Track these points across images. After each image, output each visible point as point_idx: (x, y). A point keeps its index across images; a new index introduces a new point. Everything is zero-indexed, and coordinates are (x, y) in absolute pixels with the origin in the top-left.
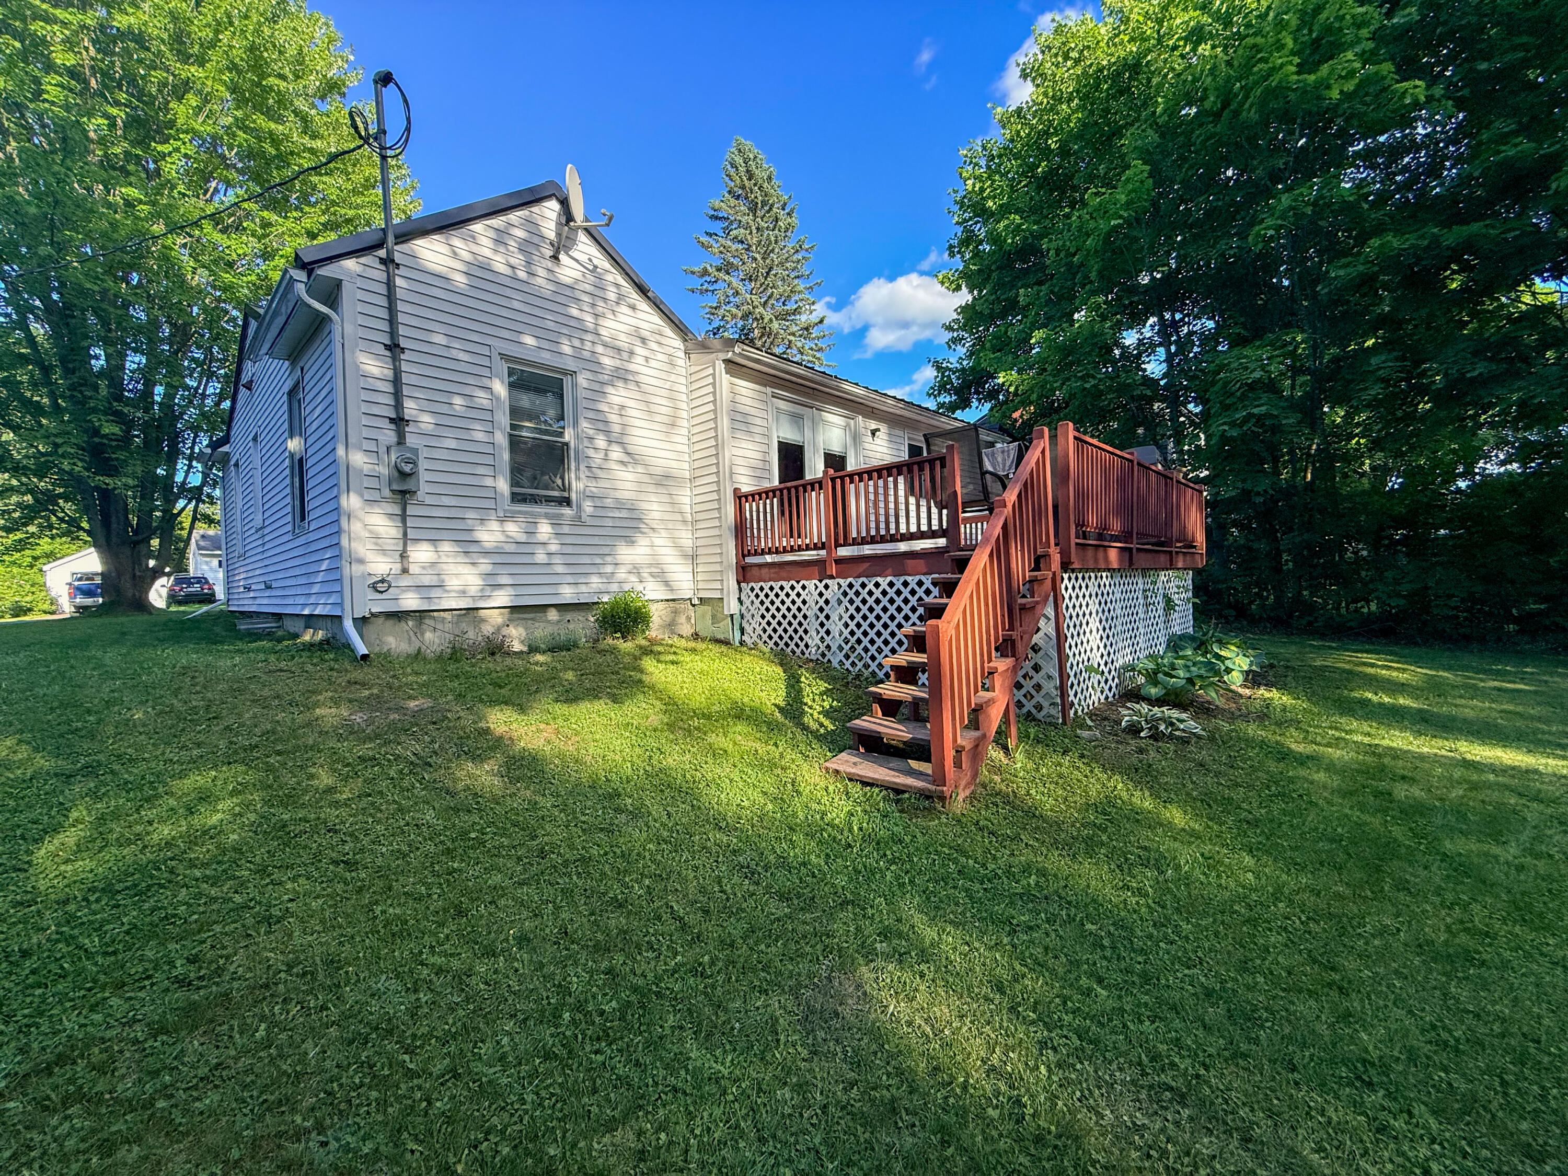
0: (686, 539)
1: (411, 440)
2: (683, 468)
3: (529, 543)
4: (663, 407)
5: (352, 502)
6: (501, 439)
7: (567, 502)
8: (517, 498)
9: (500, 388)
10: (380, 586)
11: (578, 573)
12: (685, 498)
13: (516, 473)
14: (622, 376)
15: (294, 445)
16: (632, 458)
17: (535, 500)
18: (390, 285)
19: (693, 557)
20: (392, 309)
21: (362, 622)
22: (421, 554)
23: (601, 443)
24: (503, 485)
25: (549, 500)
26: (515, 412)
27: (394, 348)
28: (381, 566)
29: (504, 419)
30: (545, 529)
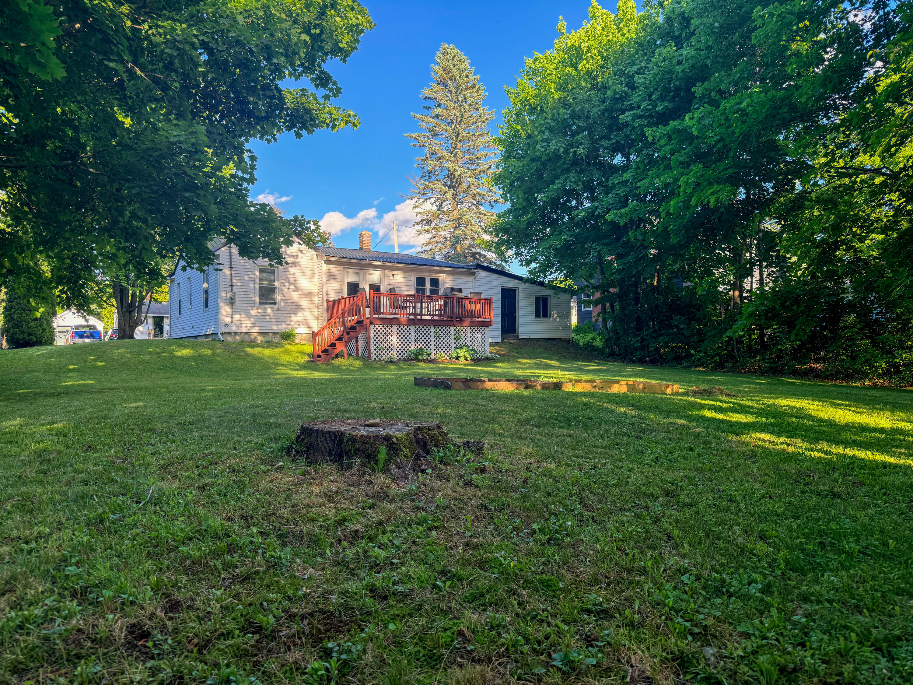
0: (316, 312)
1: (234, 290)
2: (315, 290)
3: (264, 316)
4: (308, 272)
5: (222, 304)
6: (257, 286)
7: (275, 304)
8: (261, 303)
9: (257, 273)
10: (226, 325)
11: (278, 323)
12: (316, 300)
13: (261, 296)
14: (295, 264)
15: (205, 285)
16: (297, 289)
17: (266, 303)
18: (230, 252)
19: (317, 318)
20: (231, 259)
21: (222, 334)
22: (237, 317)
23: (287, 284)
24: (257, 299)
25: (270, 303)
26: (261, 280)
27: (231, 268)
28: (228, 320)
29: (258, 281)
30: (269, 311)
